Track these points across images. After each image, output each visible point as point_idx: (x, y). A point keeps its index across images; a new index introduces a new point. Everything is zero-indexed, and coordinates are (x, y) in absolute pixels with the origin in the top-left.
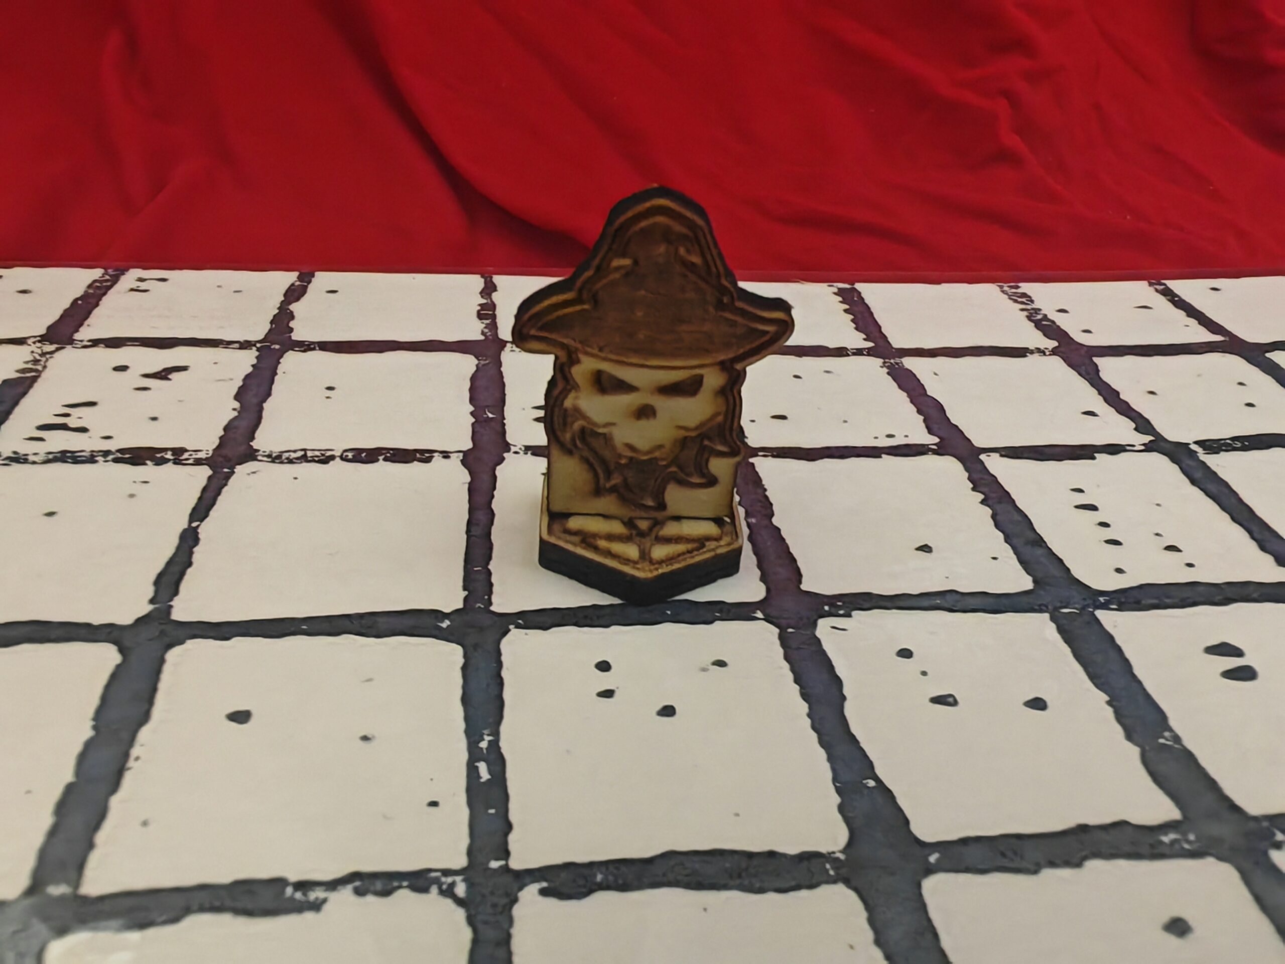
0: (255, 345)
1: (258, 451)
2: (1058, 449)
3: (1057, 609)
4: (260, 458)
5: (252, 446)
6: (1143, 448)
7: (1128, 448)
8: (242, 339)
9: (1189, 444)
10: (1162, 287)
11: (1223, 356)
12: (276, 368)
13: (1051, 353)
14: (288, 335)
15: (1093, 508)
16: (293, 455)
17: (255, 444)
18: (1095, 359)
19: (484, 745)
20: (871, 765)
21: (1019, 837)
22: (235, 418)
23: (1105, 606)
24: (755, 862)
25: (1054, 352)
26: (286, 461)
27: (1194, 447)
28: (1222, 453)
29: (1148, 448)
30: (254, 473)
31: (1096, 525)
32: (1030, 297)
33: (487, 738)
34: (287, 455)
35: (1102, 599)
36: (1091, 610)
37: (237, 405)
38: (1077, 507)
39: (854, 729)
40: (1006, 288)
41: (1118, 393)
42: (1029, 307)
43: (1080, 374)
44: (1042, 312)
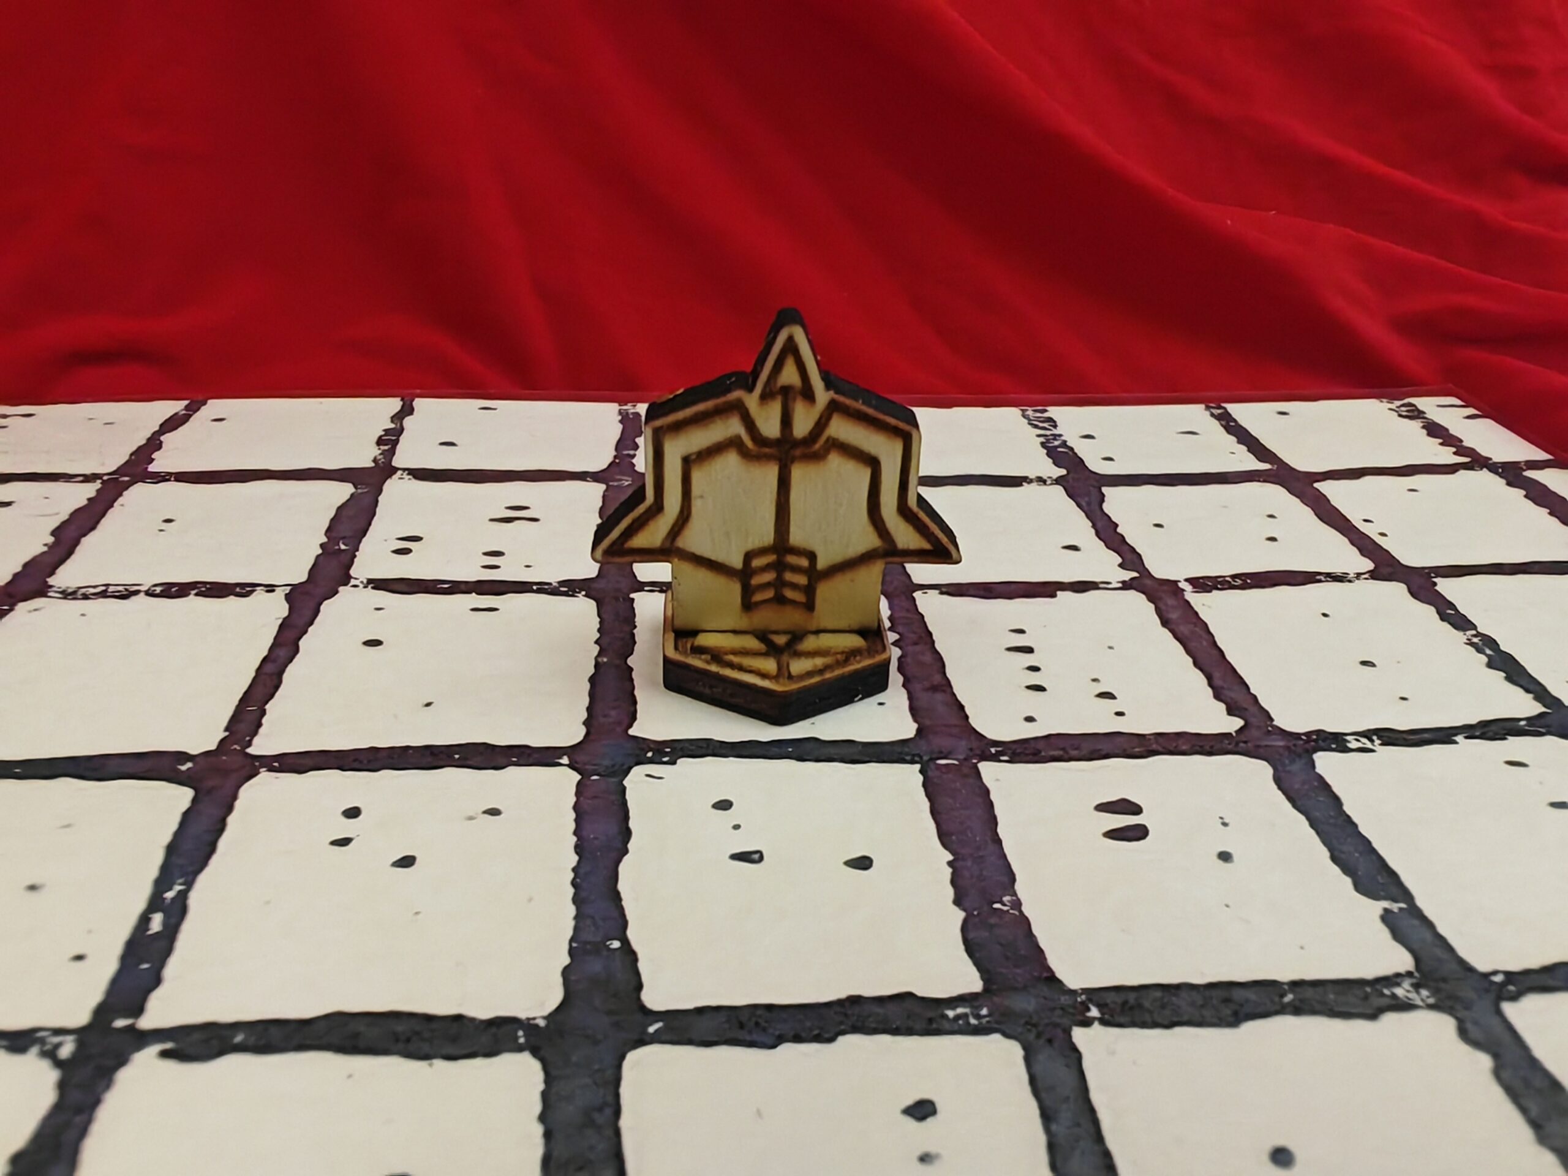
0: (101, 478)
1: (51, 586)
2: (1013, 586)
3: (933, 759)
4: (50, 594)
5: (47, 582)
6: (1120, 585)
7: (1102, 586)
8: (88, 472)
9: (1179, 581)
10: (1219, 411)
11: (1261, 486)
12: (115, 500)
13: (1054, 482)
14: (146, 466)
15: (1029, 650)
16: (92, 591)
17: (51, 581)
18: (1105, 490)
19: (170, 895)
20: (625, 924)
21: (770, 1007)
22: (44, 553)
23: (995, 758)
24: (434, 1025)
25: (1058, 481)
26: (80, 597)
27: (1183, 585)
28: (1215, 592)
29: (1126, 586)
30: (36, 610)
31: (1024, 669)
32: (1054, 422)
33: (178, 888)
34: (83, 590)
35: (993, 750)
36: (975, 761)
37: (51, 540)
38: (1009, 649)
39: (622, 886)
40: (1030, 412)
41: (1116, 525)
42: (1048, 433)
43: (1079, 505)
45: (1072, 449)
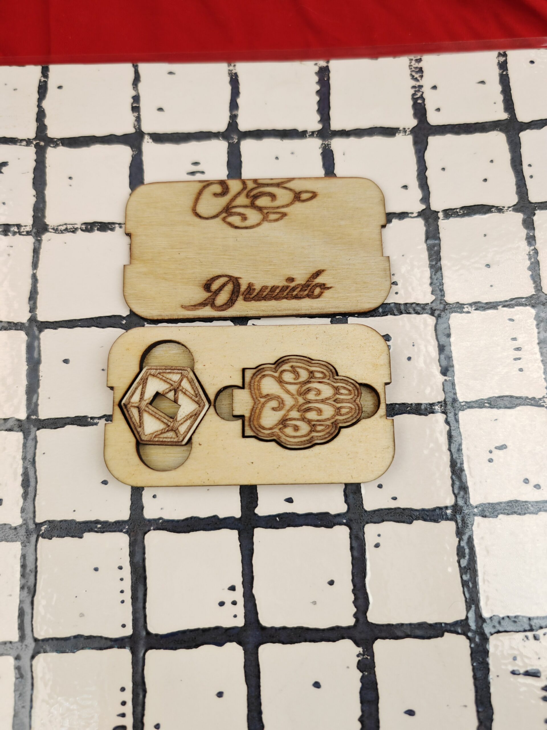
0: (32, 143)
7: (410, 215)
8: (26, 137)
10: (504, 58)
14: (46, 132)
16: (62, 228)
17: (46, 221)
18: (429, 138)
22: (36, 203)
25: (412, 131)
26: (60, 232)
27: (440, 214)
28: (450, 219)
29: (419, 215)
30: (50, 240)
32: (423, 72)
37: (34, 192)
40: (413, 62)
41: (427, 170)
42: (417, 84)
43: (416, 152)
44: (423, 90)
45: (424, 100)
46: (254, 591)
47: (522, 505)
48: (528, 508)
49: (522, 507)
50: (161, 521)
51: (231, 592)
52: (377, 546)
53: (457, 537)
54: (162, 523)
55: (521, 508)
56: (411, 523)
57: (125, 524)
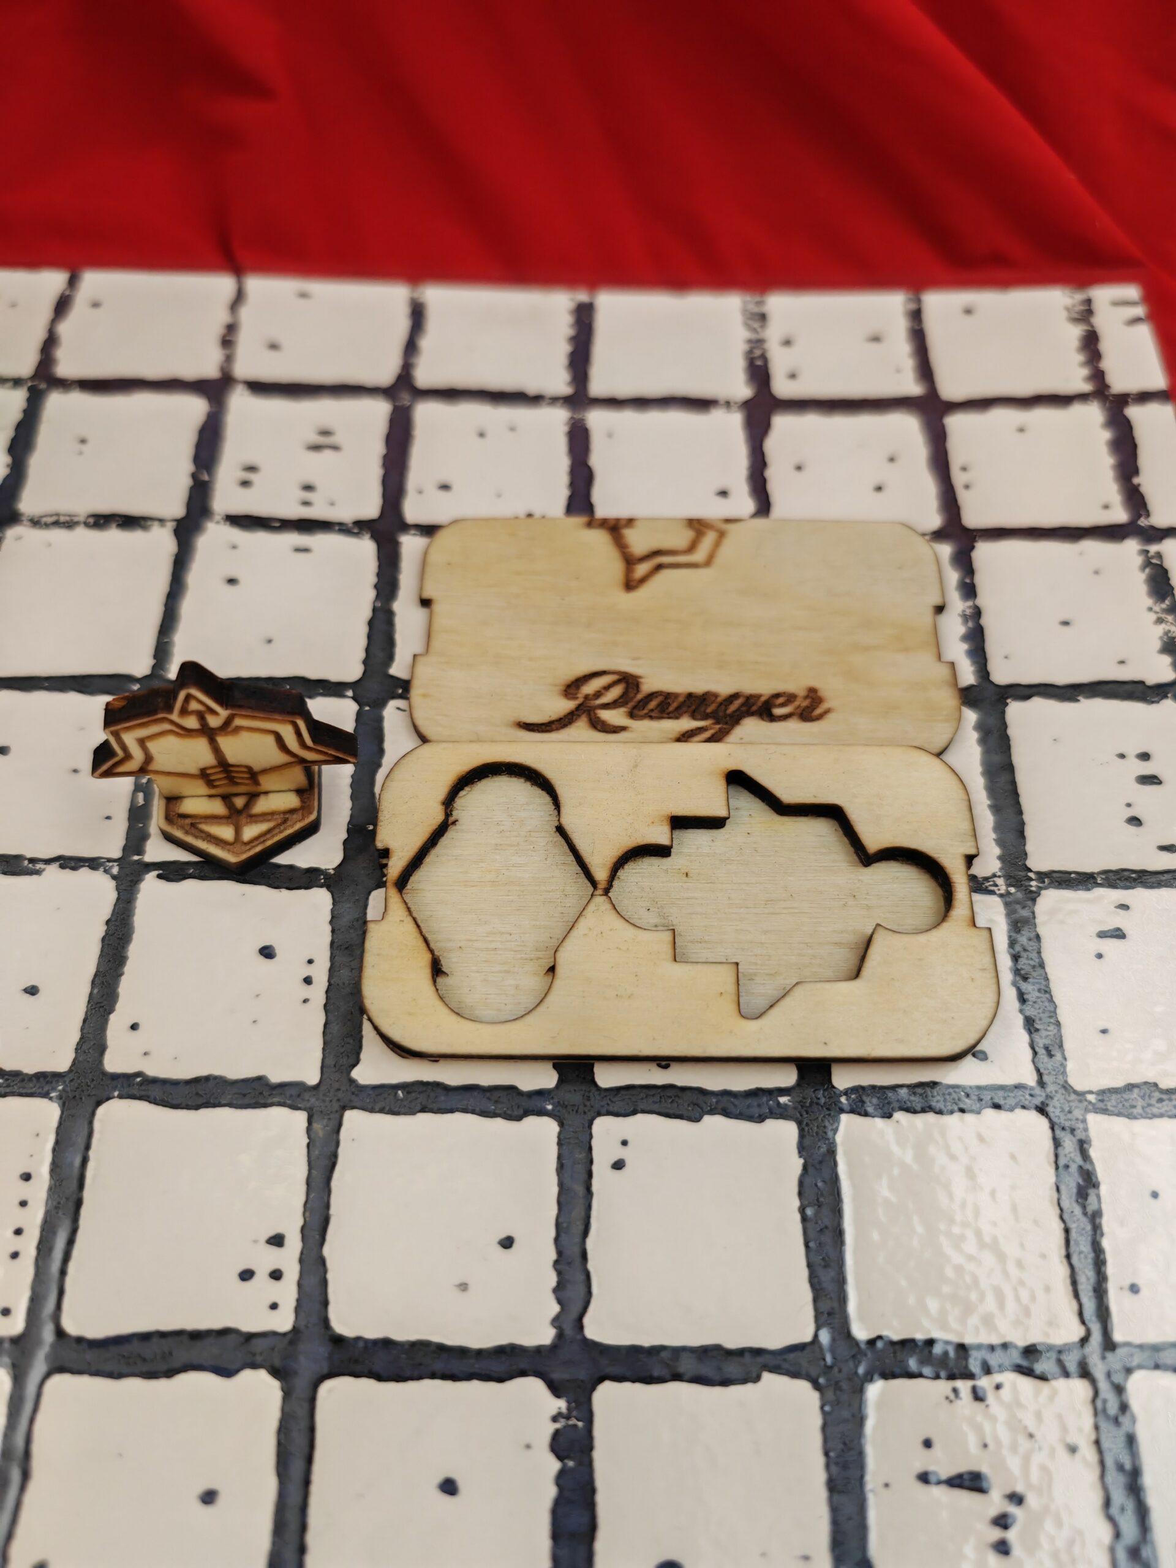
0: (26, 383)
1: (21, 513)
4: (22, 521)
5: (17, 507)
8: (16, 374)
10: (916, 304)
13: (739, 407)
14: (52, 370)
16: (50, 519)
18: (774, 417)
22: (9, 472)
25: (743, 406)
26: (44, 526)
30: (19, 536)
32: (766, 319)
34: (44, 519)
37: (9, 459)
40: (749, 304)
41: (766, 467)
42: (757, 336)
43: (748, 439)
44: (764, 345)
45: (767, 360)
46: (326, 1251)
47: (947, 1092)
48: (959, 1100)
49: (947, 1097)
50: (138, 1079)
51: (274, 1250)
52: (618, 1165)
53: (800, 1157)
54: (141, 1084)
55: (945, 1100)
56: (697, 1120)
57: (57, 1082)
